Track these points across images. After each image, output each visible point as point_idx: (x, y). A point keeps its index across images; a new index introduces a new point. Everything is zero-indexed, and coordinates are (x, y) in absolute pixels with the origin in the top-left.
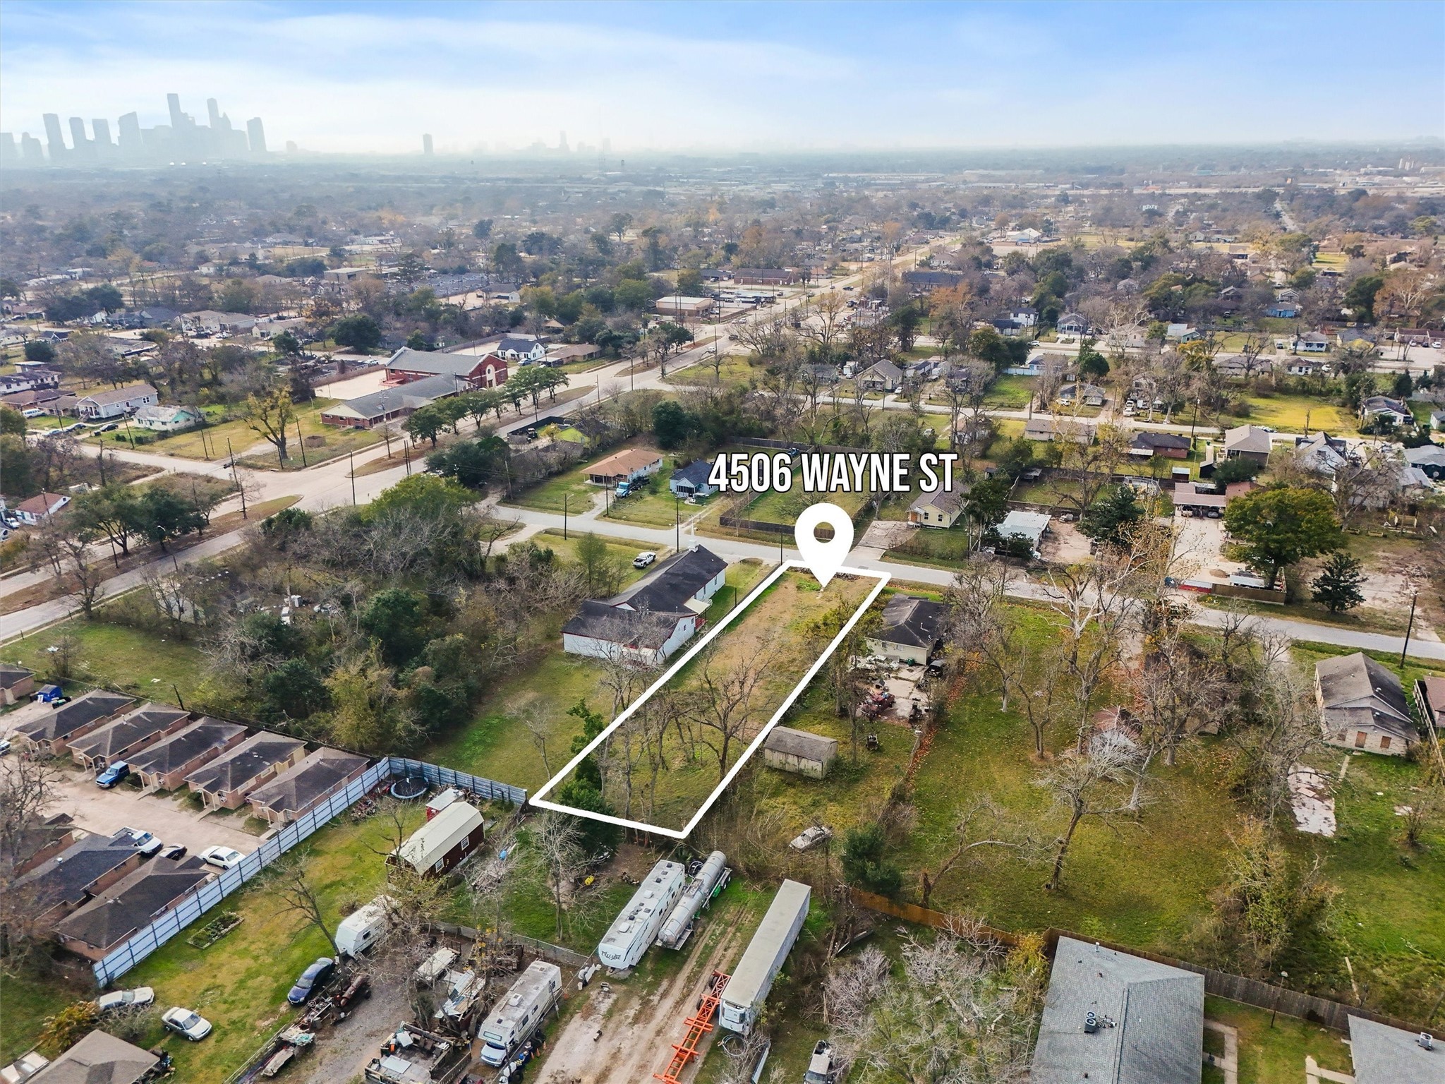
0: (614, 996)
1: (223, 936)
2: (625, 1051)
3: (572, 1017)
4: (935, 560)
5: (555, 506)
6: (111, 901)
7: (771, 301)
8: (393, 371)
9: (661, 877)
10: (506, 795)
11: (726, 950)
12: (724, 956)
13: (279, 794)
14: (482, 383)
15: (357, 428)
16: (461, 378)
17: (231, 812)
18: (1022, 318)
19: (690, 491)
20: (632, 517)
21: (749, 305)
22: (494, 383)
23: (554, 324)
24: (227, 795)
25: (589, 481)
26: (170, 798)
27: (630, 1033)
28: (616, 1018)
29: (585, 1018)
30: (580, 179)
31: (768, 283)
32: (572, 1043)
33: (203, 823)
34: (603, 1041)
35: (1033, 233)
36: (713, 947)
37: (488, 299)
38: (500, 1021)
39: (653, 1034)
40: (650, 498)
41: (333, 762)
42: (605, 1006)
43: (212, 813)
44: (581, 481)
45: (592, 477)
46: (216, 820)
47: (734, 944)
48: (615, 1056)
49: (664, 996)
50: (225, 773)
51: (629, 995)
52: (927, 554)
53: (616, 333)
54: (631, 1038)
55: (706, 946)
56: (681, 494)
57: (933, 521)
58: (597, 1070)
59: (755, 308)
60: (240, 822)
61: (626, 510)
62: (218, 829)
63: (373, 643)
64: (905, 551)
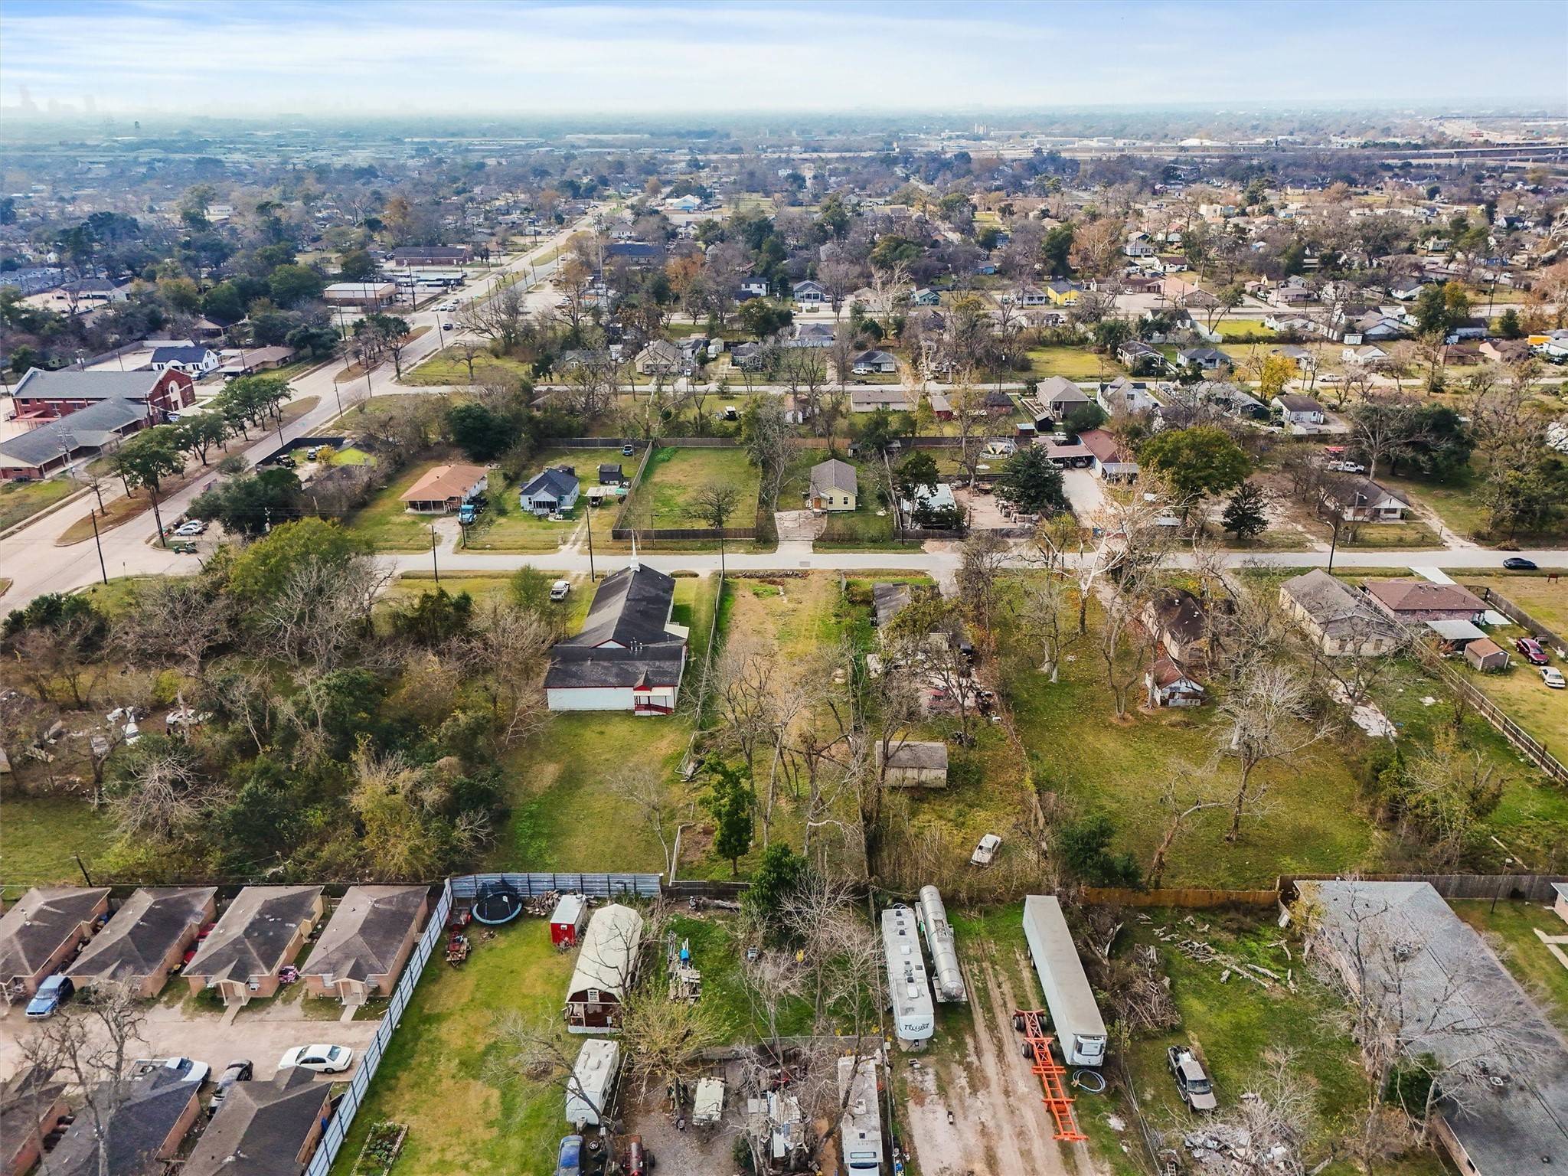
0: (931, 1071)
1: (398, 1155)
2: (990, 1124)
3: (905, 1107)
4: (868, 545)
5: (388, 545)
6: (230, 1159)
7: (460, 283)
8: (25, 401)
9: (901, 928)
10: (630, 886)
11: (999, 987)
12: (1002, 993)
13: (347, 957)
14: (167, 405)
15: (20, 481)
16: (137, 401)
17: (270, 1001)
18: (754, 288)
19: (551, 506)
20: (498, 544)
21: (438, 290)
22: (180, 404)
23: (208, 325)
24: (262, 978)
25: (410, 510)
26: (160, 1007)
27: (979, 1104)
28: (952, 1093)
29: (920, 1102)
30: (83, 145)
31: (440, 263)
32: (929, 1137)
33: (240, 1026)
34: (960, 1121)
35: (693, 200)
36: (985, 989)
37: (75, 300)
38: (862, 1136)
39: (1003, 1097)
40: (502, 520)
41: (389, 901)
42: (930, 1083)
43: (242, 1009)
44: (400, 511)
45: (413, 505)
46: (257, 1017)
47: (1001, 979)
48: (984, 1132)
49: (979, 1052)
50: (245, 951)
51: (943, 1063)
52: (857, 539)
53: (313, 330)
54: (985, 1106)
55: (977, 989)
56: (540, 511)
57: (838, 505)
58: (979, 1152)
59: (446, 292)
60: (296, 1009)
61: (483, 535)
62: (270, 1028)
63: (360, 741)
64: (832, 540)
